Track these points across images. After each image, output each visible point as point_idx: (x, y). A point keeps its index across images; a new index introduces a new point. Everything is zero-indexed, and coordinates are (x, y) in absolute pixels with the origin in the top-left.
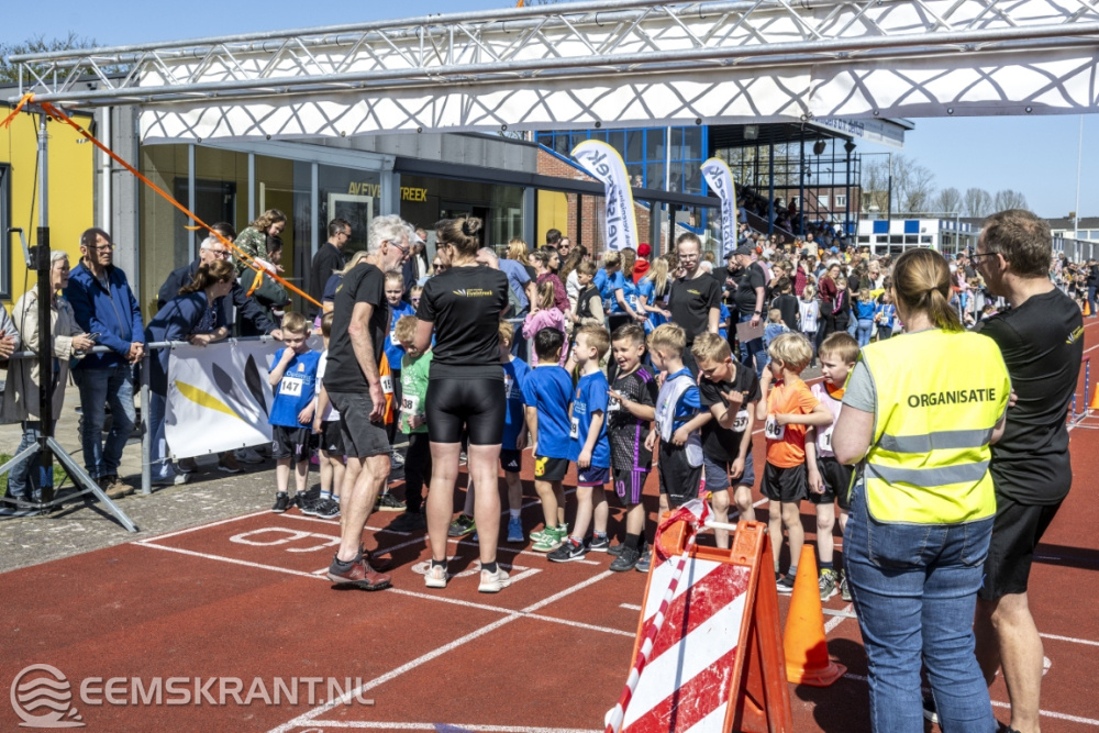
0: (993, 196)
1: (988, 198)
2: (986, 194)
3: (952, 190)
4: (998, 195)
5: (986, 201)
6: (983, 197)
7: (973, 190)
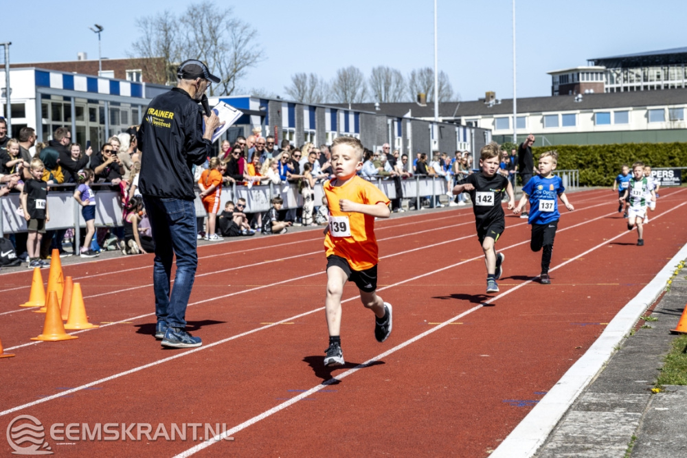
0: (407, 77)
1: (400, 79)
2: (399, 75)
3: (352, 70)
4: (413, 75)
5: (398, 83)
6: (393, 79)
7: (380, 69)
